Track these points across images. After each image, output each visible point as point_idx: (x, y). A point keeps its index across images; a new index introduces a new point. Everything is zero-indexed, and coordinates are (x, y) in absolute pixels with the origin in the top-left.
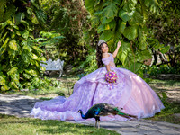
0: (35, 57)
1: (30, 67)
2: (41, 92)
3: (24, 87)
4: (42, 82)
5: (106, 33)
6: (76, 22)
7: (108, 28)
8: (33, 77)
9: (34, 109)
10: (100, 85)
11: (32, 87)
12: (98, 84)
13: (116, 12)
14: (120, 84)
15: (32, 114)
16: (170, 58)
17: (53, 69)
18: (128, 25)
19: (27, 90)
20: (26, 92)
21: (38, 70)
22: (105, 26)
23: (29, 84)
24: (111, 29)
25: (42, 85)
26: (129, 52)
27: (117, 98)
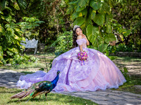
0: (17, 37)
1: (12, 46)
2: (21, 66)
3: (8, 62)
4: (22, 58)
5: (79, 20)
6: (52, 9)
7: (81, 15)
8: (14, 54)
9: (20, 81)
11: (14, 63)
12: (72, 60)
13: (88, 2)
15: (18, 85)
16: (124, 38)
17: (29, 47)
18: (97, 13)
19: (10, 64)
20: (9, 67)
21: (18, 48)
22: (78, 13)
23: (11, 59)
24: (84, 16)
25: (23, 61)
26: (97, 35)
27: (88, 72)
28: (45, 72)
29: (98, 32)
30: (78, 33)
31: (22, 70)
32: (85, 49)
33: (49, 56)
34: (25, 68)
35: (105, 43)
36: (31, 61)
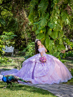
2: (2, 64)
4: (3, 59)
5: (40, 35)
6: (23, 27)
7: (42, 32)
10: (37, 63)
12: (36, 63)
13: (46, 23)
14: (49, 63)
17: (8, 52)
18: (52, 31)
22: (40, 31)
24: (43, 33)
25: (4, 61)
26: (53, 46)
27: (47, 71)
28: (18, 69)
29: (53, 44)
30: (39, 44)
31: (3, 68)
32: (45, 55)
33: (21, 58)
34: (5, 66)
35: (58, 51)
36: (9, 61)
